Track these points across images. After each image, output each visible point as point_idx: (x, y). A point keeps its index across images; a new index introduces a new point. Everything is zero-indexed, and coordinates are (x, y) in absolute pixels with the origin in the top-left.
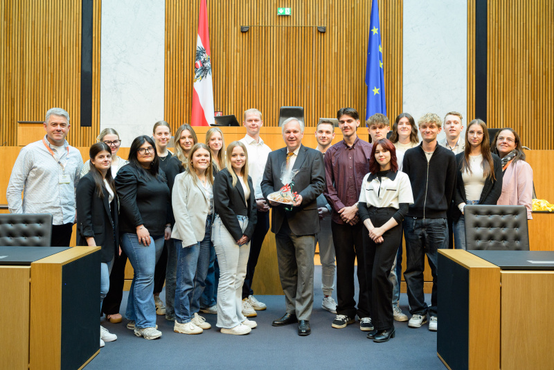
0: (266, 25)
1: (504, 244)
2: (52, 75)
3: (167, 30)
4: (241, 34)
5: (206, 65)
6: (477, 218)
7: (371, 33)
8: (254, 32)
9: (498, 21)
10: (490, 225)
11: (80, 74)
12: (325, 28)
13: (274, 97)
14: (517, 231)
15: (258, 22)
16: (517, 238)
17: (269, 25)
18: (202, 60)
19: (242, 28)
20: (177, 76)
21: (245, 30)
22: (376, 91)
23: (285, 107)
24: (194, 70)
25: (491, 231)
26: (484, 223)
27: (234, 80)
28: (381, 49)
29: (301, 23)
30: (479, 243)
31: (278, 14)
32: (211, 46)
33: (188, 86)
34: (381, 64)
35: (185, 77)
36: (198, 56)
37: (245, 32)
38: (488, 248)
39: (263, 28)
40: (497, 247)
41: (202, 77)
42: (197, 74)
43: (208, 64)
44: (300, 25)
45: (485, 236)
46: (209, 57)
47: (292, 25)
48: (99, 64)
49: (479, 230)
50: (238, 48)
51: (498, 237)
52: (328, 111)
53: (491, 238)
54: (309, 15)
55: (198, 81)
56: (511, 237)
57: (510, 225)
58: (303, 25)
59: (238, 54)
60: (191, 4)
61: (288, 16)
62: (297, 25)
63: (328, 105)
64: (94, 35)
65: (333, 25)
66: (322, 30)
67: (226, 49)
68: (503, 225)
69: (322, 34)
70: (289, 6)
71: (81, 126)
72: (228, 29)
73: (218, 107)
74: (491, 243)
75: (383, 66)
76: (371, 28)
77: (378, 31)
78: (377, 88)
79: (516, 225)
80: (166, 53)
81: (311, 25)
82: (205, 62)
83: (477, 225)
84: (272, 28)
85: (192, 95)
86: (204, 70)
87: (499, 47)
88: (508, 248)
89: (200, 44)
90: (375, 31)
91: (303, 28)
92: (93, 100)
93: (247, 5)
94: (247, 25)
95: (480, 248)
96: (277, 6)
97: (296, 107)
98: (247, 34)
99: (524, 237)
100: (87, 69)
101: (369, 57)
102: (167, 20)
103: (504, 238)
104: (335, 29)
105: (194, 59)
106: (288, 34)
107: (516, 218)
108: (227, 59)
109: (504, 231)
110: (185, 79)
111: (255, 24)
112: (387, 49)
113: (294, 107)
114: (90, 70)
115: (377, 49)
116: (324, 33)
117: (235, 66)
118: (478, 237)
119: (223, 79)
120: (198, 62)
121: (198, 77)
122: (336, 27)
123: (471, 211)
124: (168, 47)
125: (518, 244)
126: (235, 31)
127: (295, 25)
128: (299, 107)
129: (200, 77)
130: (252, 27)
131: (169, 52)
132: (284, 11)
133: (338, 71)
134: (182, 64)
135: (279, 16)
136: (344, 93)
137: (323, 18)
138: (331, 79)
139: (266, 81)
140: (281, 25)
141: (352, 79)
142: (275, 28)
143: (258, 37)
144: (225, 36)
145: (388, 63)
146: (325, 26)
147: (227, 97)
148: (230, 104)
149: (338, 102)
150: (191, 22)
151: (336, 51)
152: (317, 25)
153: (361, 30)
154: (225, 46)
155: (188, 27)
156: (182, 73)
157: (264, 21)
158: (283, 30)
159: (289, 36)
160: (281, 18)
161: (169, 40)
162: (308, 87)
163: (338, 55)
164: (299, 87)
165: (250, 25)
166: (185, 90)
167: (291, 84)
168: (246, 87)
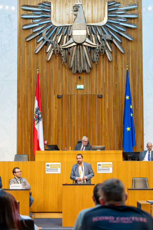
3: (18, 97)
4: (58, 99)
7: (126, 99)
8: (64, 98)
12: (102, 96)
13: (75, 132)
15: (66, 92)
17: (72, 94)
19: (58, 96)
20: (24, 121)
21: (59, 97)
22: (128, 129)
27: (54, 123)
28: (131, 107)
29: (89, 93)
31: (77, 88)
33: (30, 126)
35: (28, 122)
37: (60, 98)
39: (69, 96)
41: (38, 122)
43: (40, 116)
44: (89, 94)
50: (56, 106)
52: (104, 139)
54: (93, 88)
58: (90, 94)
59: (56, 109)
60: (31, 84)
61: (82, 89)
62: (87, 94)
63: (104, 136)
65: (106, 93)
66: (100, 96)
67: (50, 106)
69: (100, 99)
70: (83, 84)
72: (50, 97)
73: (46, 138)
75: (133, 115)
77: (130, 98)
78: (129, 127)
80: (18, 109)
81: (95, 94)
82: (39, 114)
84: (74, 95)
89: (36, 105)
90: (127, 97)
91: (90, 95)
93: (60, 83)
94: (60, 94)
96: (77, 84)
98: (60, 99)
102: (19, 92)
104: (107, 96)
106: (82, 99)
108: (50, 112)
111: (65, 94)
112: (135, 106)
115: (129, 107)
116: (101, 98)
119: (48, 123)
122: (108, 95)
124: (19, 106)
126: (54, 97)
127: (86, 94)
130: (63, 96)
131: (19, 109)
132: (80, 87)
133: (109, 117)
134: (27, 115)
135: (77, 89)
136: (112, 130)
137: (100, 90)
138: (105, 122)
139: (71, 124)
140: (78, 94)
141: (116, 122)
142: (75, 95)
143: (66, 101)
144: (49, 100)
145: (135, 114)
146: (102, 94)
147: (50, 132)
148: (52, 136)
149: (109, 134)
150: (31, 93)
151: (108, 107)
152: (98, 94)
153: (121, 96)
154: (49, 105)
155: (30, 96)
156: (27, 119)
157: (69, 92)
158: (80, 96)
159: (83, 100)
160: (78, 90)
161: (19, 102)
162: (93, 127)
163: (109, 110)
164: (89, 127)
165: (62, 94)
166: (28, 129)
167: (84, 125)
168: (60, 127)
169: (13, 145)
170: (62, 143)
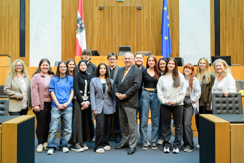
0: (112, 6)
1: (231, 111)
2: (5, 31)
3: (63, 9)
4: (99, 10)
5: (82, 26)
6: (218, 99)
7: (163, 9)
8: (106, 9)
9: (225, 4)
10: (224, 102)
11: (19, 31)
12: (141, 8)
13: (116, 42)
14: (237, 105)
15: (108, 4)
16: (237, 108)
18: (80, 23)
19: (100, 7)
20: (68, 31)
22: (166, 38)
23: (122, 46)
24: (76, 28)
25: (224, 105)
26: (221, 101)
27: (96, 33)
28: (168, 18)
30: (219, 111)
32: (85, 16)
33: (73, 36)
34: (169, 25)
35: (72, 32)
36: (78, 21)
37: (101, 9)
38: (223, 113)
39: (110, 7)
40: (228, 113)
41: (80, 32)
42: (78, 30)
43: (83, 25)
44: (129, 6)
45: (222, 108)
46: (84, 22)
47: (124, 6)
48: (29, 26)
49: (218, 105)
50: (98, 17)
51: (228, 108)
52: (143, 48)
53: (224, 108)
54: (133, 1)
55: (78, 34)
56: (234, 108)
57: (234, 102)
58: (130, 6)
59: (98, 20)
61: (122, 1)
63: (142, 45)
64: (26, 11)
65: (145, 6)
66: (139, 8)
67: (92, 18)
68: (230, 102)
69: (139, 10)
71: (20, 56)
72: (93, 8)
73: (88, 47)
74: (225, 111)
76: (163, 7)
77: (167, 9)
78: (167, 37)
79: (237, 102)
80: (62, 20)
81: (134, 6)
82: (82, 24)
83: (218, 102)
85: (75, 41)
86: (81, 28)
87: (226, 16)
88: (233, 113)
89: (79, 15)
90: (165, 8)
91: (130, 7)
92: (26, 44)
94: (102, 6)
95: (219, 114)
97: (127, 46)
98: (102, 10)
99: (240, 108)
100: (22, 28)
101: (163, 21)
103: (231, 108)
104: (146, 8)
105: (76, 22)
107: (236, 99)
108: (93, 23)
109: (230, 105)
110: (72, 33)
112: (171, 17)
113: (126, 46)
114: (24, 29)
115: (166, 17)
116: (140, 9)
117: (97, 26)
118: (218, 108)
119: (91, 32)
120: (78, 25)
121: (78, 32)
122: (146, 7)
123: (215, 96)
124: (63, 17)
125: (237, 111)
126: (96, 9)
127: (126, 6)
128: (129, 46)
129: (79, 32)
130: (105, 7)
133: (147, 28)
134: (70, 25)
135: (118, 1)
136: (151, 39)
137: (140, 2)
138: (144, 32)
139: (112, 34)
140: (119, 6)
141: (154, 32)
142: (116, 7)
143: (108, 12)
144: (91, 12)
145: (172, 25)
146: (141, 6)
147: (93, 42)
148: (94, 45)
149: (148, 44)
150: (75, 5)
151: (146, 19)
152: (137, 6)
153: (158, 8)
154: (91, 16)
155: (73, 7)
156: (70, 30)
157: (110, 4)
158: (120, 8)
159: (123, 11)
160: (119, 3)
161: (64, 13)
162: (133, 36)
163: (147, 21)
164: (129, 36)
165: (104, 6)
166: (72, 38)
167: (124, 35)
168: (102, 37)
169: (57, 53)
170: (104, 52)
